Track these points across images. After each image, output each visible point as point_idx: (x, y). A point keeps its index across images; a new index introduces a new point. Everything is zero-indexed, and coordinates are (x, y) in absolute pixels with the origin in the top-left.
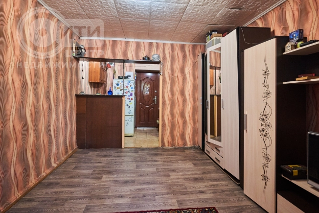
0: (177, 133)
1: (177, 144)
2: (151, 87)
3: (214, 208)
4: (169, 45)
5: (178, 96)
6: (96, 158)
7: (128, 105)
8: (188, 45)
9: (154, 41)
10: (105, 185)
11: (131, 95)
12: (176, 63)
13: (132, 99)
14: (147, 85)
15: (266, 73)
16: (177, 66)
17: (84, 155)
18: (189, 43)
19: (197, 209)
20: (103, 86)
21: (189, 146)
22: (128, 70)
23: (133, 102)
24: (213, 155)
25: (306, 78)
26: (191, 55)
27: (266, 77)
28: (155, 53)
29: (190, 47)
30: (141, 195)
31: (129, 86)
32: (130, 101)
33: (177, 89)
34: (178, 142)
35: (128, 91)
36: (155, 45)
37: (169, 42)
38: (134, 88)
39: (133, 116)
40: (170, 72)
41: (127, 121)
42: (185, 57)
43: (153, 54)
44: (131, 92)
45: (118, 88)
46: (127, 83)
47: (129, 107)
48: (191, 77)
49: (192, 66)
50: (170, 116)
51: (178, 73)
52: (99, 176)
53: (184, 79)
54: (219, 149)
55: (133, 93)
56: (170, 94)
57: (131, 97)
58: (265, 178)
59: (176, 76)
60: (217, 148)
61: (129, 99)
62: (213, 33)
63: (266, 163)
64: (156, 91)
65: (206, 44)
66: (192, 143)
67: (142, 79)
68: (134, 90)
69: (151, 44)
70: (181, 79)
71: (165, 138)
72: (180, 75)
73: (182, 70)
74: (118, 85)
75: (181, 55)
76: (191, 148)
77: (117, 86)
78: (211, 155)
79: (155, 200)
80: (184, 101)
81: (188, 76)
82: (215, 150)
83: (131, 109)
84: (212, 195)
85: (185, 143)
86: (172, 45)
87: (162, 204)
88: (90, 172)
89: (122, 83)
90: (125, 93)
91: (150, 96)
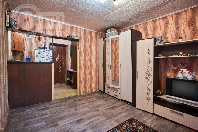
0: (88, 85)
1: (88, 91)
2: (59, 56)
3: (132, 118)
4: (83, 30)
5: (88, 62)
6: (37, 113)
8: (94, 32)
9: (74, 26)
10: (66, 128)
12: (87, 42)
14: (57, 54)
15: (149, 53)
16: (88, 44)
17: (23, 113)
18: (94, 31)
19: (126, 121)
20: (21, 54)
21: (94, 91)
24: (112, 93)
25: (166, 56)
26: (95, 38)
27: (149, 54)
28: (75, 34)
29: (94, 34)
30: (95, 125)
31: (49, 55)
33: (87, 58)
34: (88, 90)
35: (48, 58)
36: (75, 28)
37: (83, 28)
38: (52, 56)
40: (84, 47)
42: (92, 38)
43: (73, 35)
44: (50, 59)
46: (47, 52)
48: (95, 51)
49: (95, 44)
50: (84, 75)
51: (88, 48)
52: (55, 123)
53: (91, 52)
54: (117, 90)
56: (84, 61)
58: (148, 98)
59: (87, 50)
60: (116, 89)
62: (112, 28)
63: (149, 92)
64: (63, 59)
65: (106, 33)
66: (95, 89)
69: (72, 27)
70: (89, 52)
71: (81, 89)
72: (89, 49)
73: (90, 47)
74: (39, 53)
75: (89, 38)
76: (96, 92)
77: (39, 55)
78: (110, 94)
79: (105, 125)
80: (91, 65)
81: (93, 50)
82: (114, 91)
84: (126, 113)
85: (92, 90)
86: (85, 30)
87: (110, 125)
88: (44, 123)
89: (43, 53)
90: (46, 60)
91: (59, 62)
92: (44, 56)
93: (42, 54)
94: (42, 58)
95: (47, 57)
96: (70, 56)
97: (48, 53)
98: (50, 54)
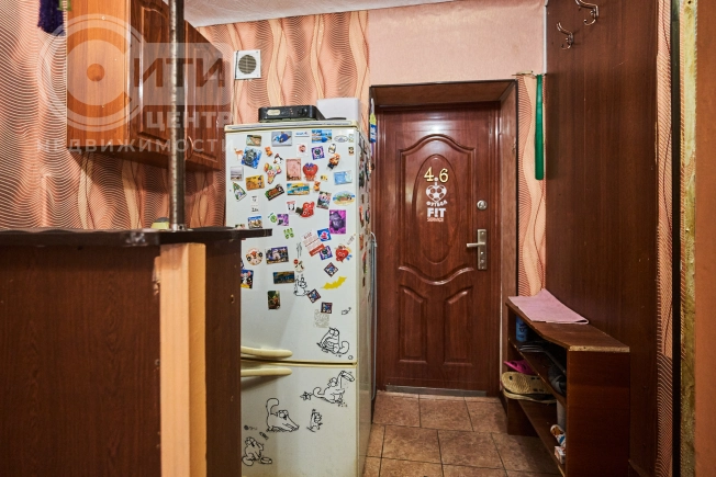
2: (453, 184)
7: (314, 296)
11: (338, 225)
13: (343, 254)
14: (436, 173)
22: (332, 87)
23: (350, 270)
31: (322, 164)
32: (331, 270)
38: (353, 177)
39: (353, 371)
41: (314, 403)
44: (334, 206)
45: (251, 184)
46: (309, 145)
47: (327, 307)
55: (352, 211)
57: (335, 241)
61: (325, 252)
64: (481, 204)
67: (407, 144)
68: (352, 188)
74: (250, 160)
77: (249, 172)
83: (334, 319)
89: (274, 151)
90: (299, 211)
91: (452, 230)
92: (281, 180)
93: (270, 161)
94: (271, 195)
95: (303, 181)
96: (538, 176)
97: (318, 153)
98: (328, 155)
